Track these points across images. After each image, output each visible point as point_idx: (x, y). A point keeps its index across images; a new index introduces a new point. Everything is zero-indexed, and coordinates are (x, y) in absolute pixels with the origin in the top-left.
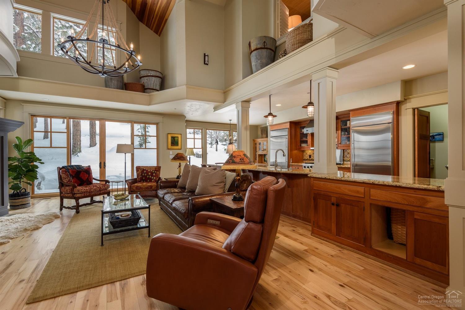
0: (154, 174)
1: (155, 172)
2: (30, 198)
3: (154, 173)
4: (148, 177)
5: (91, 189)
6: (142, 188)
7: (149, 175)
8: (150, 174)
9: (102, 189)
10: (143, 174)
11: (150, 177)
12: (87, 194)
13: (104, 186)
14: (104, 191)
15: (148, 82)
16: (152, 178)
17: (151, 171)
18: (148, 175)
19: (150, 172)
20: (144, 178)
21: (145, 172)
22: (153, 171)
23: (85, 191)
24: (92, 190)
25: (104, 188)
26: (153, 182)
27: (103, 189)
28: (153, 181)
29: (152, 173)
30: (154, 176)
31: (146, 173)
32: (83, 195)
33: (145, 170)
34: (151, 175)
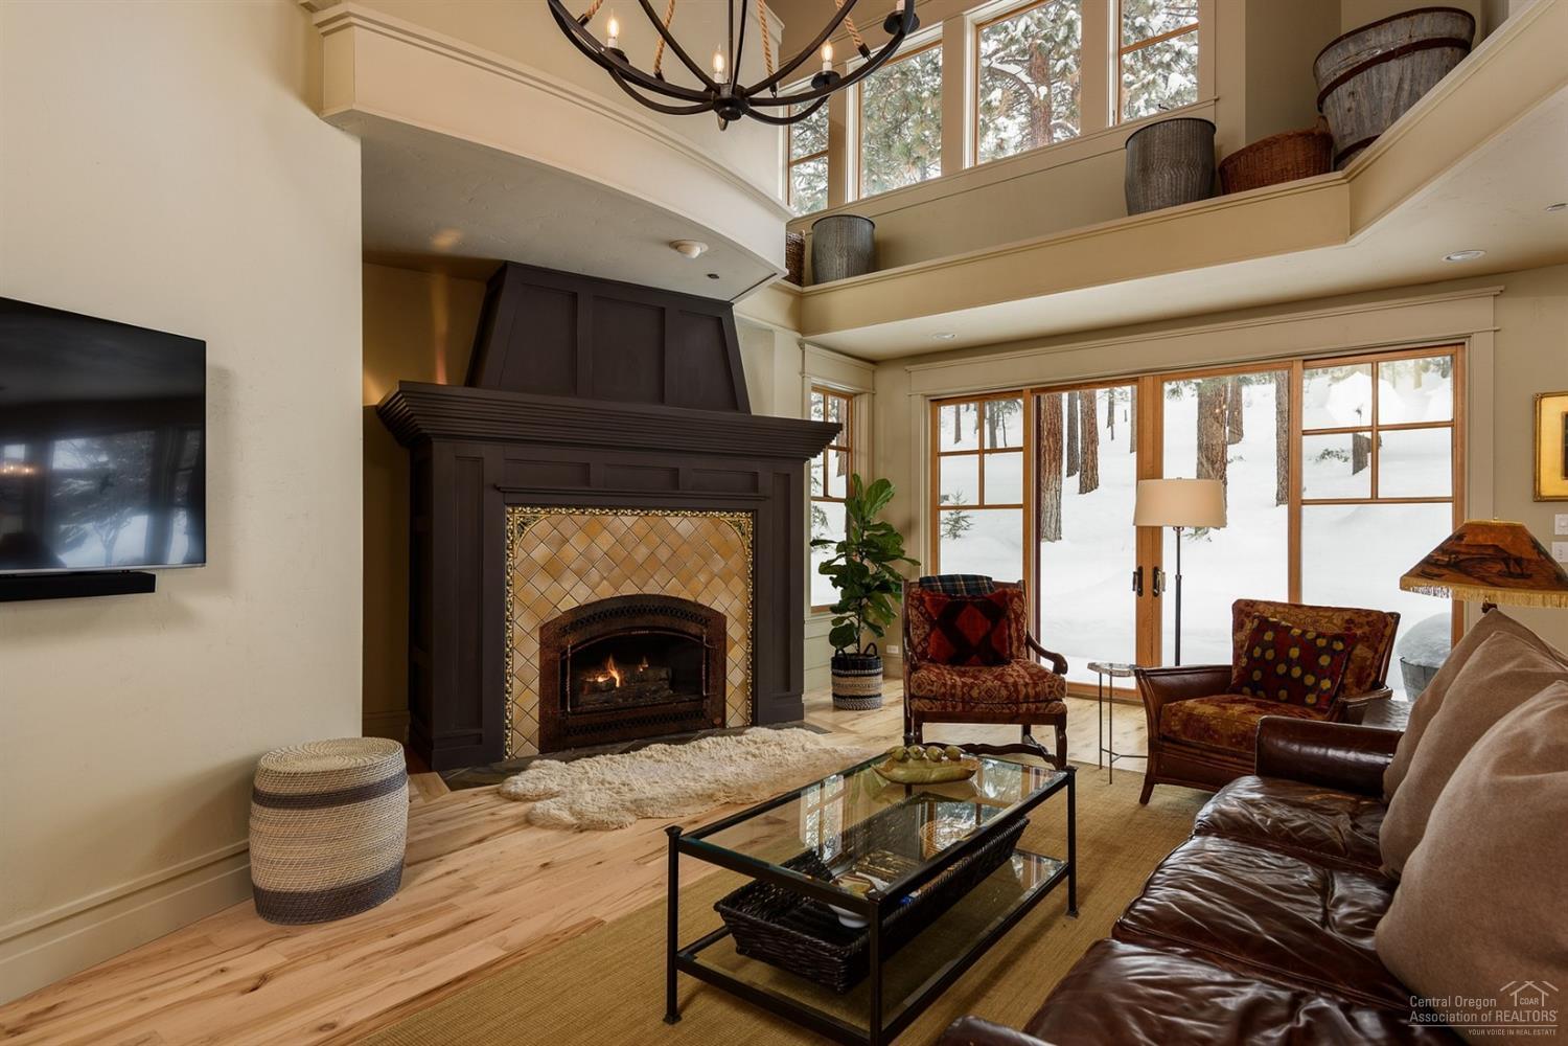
0: (1325, 660)
1: (1330, 644)
2: (881, 677)
3: (1328, 650)
4: (1281, 669)
5: (971, 687)
6: (1215, 732)
7: (1290, 663)
8: (1295, 652)
9: (1021, 697)
10: (1257, 652)
11: (1297, 672)
12: (954, 707)
13: (1035, 685)
14: (1032, 706)
15: (1359, 106)
16: (1310, 680)
17: (1310, 635)
18: (1282, 656)
19: (1300, 641)
20: (1257, 675)
21: (1269, 636)
22: (1319, 635)
23: (943, 690)
24: (975, 693)
25: (1031, 692)
26: (1312, 706)
27: (1027, 696)
28: (1311, 699)
29: (1310, 652)
30: (1320, 674)
31: (1272, 645)
32: (937, 706)
33: (1275, 626)
34: (1300, 661)
